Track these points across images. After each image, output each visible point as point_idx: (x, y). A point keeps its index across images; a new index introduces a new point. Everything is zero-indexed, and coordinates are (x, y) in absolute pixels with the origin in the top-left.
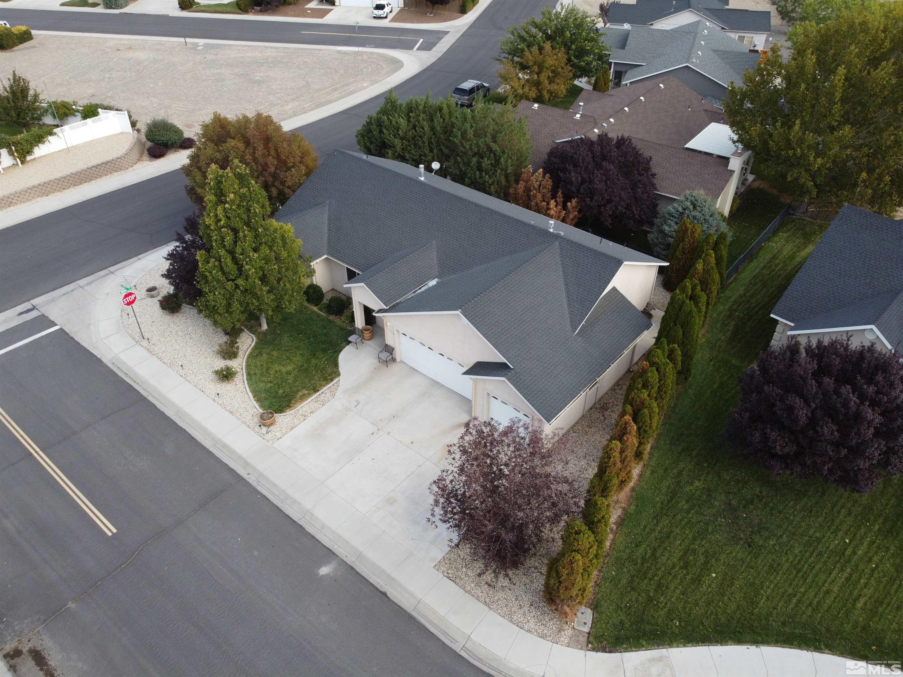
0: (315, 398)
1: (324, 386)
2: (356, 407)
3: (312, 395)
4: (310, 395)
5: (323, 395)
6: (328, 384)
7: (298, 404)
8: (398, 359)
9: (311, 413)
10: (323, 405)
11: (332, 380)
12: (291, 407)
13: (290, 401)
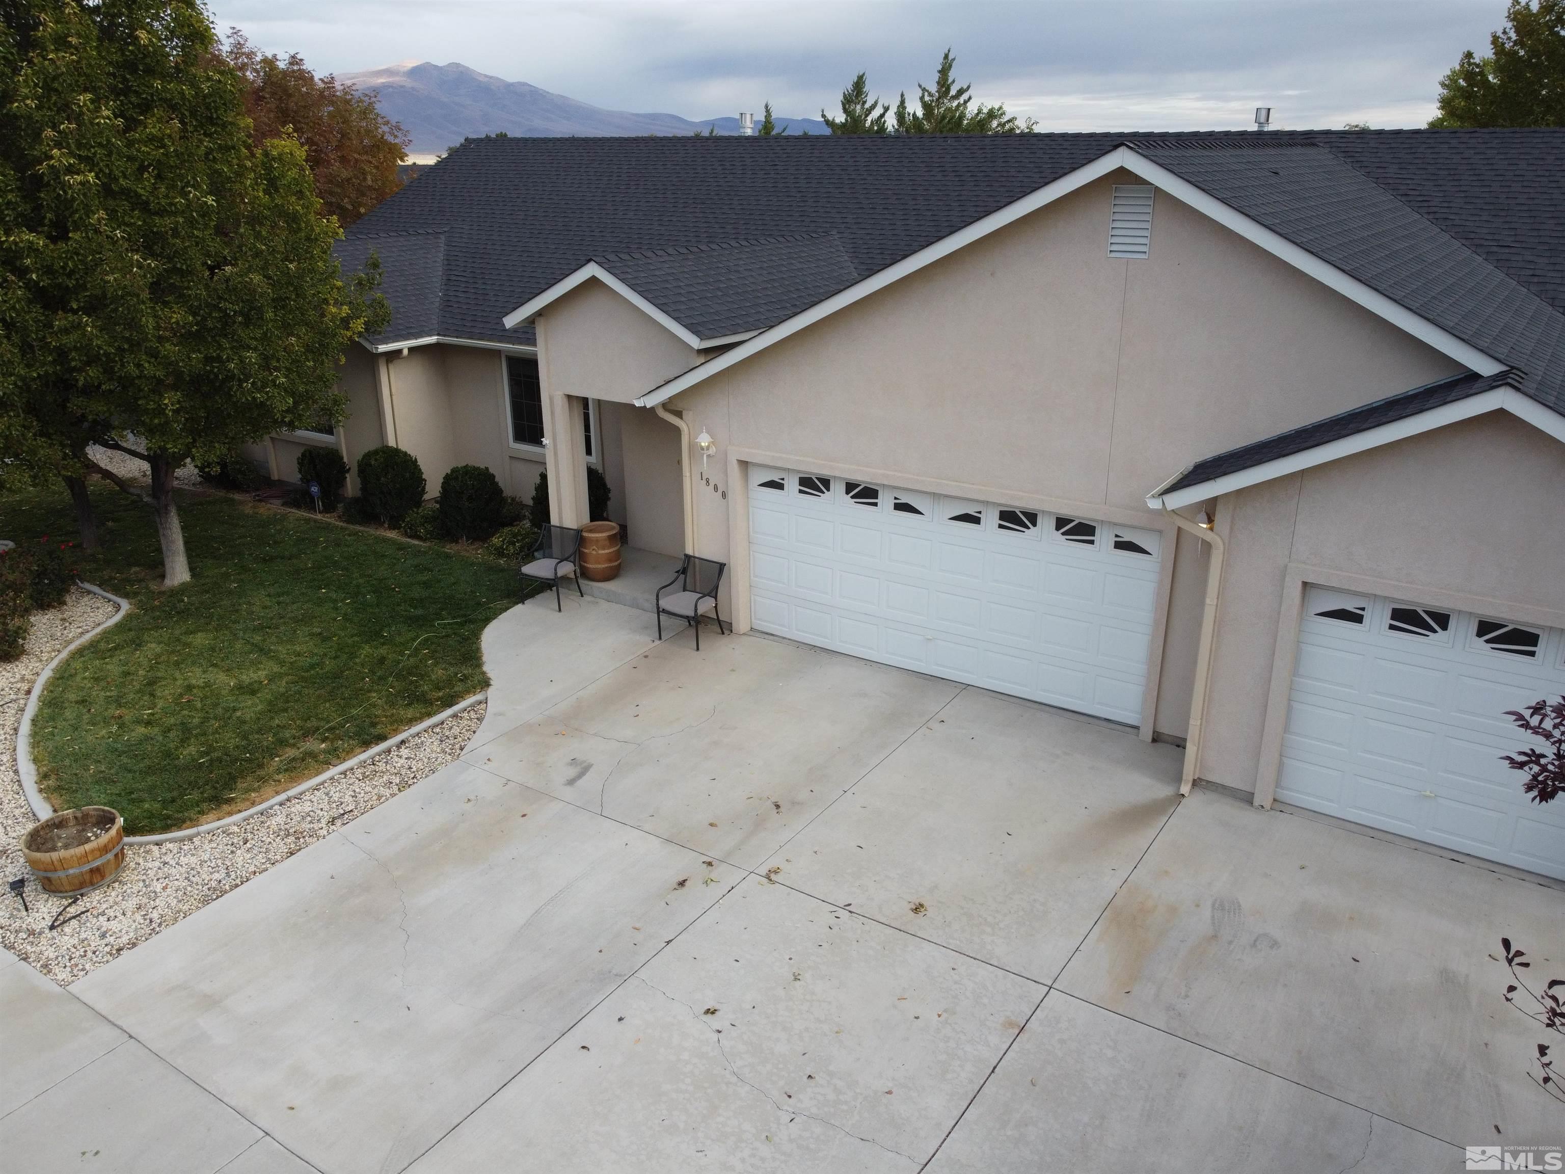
0: (362, 764)
1: (411, 721)
2: (571, 782)
3: (350, 753)
4: (334, 756)
5: (404, 752)
6: (429, 715)
7: (268, 790)
8: (741, 623)
9: (332, 821)
10: (404, 786)
11: (449, 702)
12: (229, 801)
13: (230, 782)
